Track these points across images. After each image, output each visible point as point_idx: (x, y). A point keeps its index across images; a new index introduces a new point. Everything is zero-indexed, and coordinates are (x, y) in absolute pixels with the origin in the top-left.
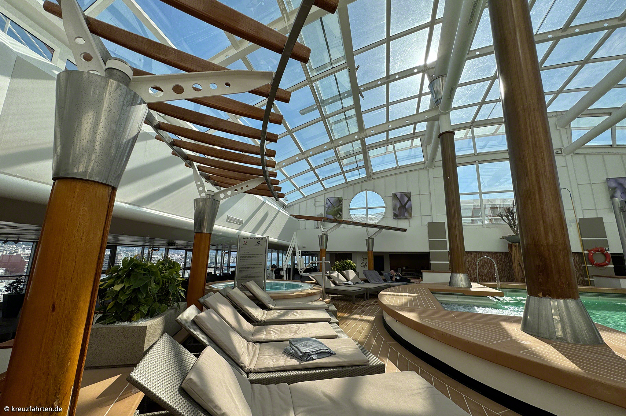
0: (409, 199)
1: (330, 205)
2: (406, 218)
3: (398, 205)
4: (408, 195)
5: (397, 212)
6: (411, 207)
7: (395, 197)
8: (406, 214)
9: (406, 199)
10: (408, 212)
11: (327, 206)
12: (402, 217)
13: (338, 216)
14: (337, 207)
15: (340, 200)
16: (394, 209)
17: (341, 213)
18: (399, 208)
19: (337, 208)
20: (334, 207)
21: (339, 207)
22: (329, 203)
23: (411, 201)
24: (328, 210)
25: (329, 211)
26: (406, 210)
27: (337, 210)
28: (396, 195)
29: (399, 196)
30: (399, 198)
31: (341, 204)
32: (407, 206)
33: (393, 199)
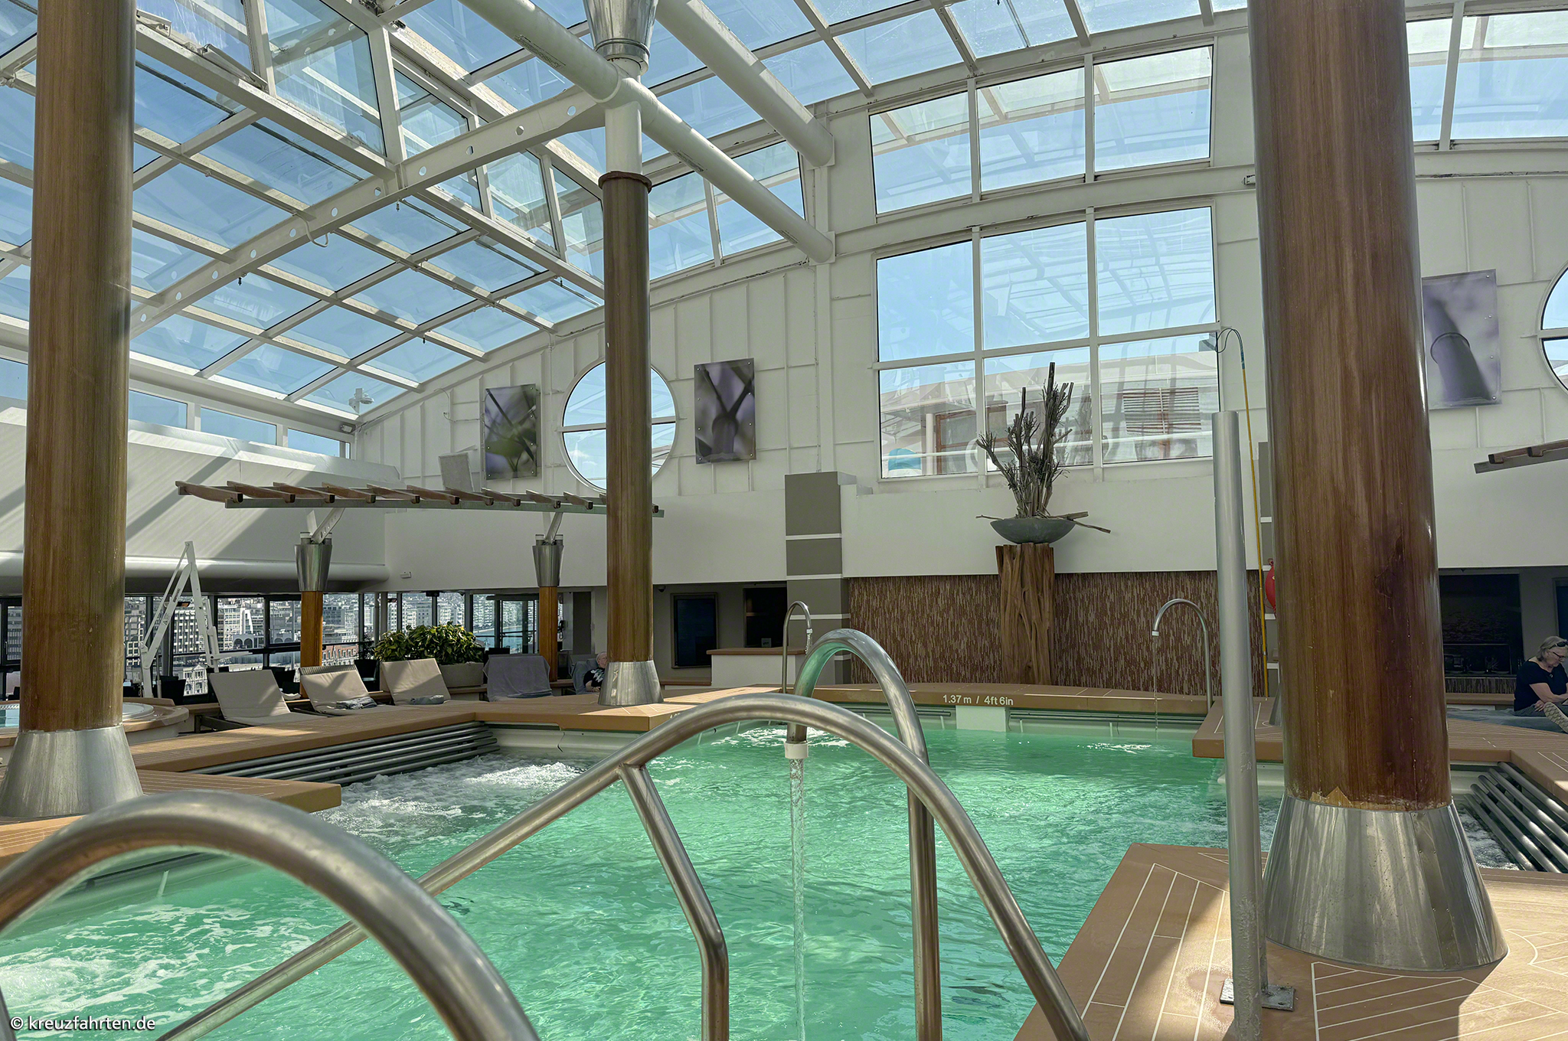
0: (749, 389)
1: (497, 416)
2: (737, 459)
3: (713, 412)
4: (745, 371)
5: (708, 439)
6: (752, 416)
7: (703, 380)
8: (738, 446)
9: (738, 387)
10: (743, 436)
11: (487, 421)
12: (723, 455)
13: (525, 456)
14: (521, 423)
15: (528, 399)
16: (700, 427)
17: (533, 448)
18: (715, 421)
19: (520, 428)
20: (510, 422)
21: (527, 425)
22: (494, 409)
23: (753, 395)
24: (490, 435)
25: (495, 438)
26: (737, 426)
27: (520, 436)
28: (708, 374)
29: (715, 374)
30: (716, 381)
31: (533, 412)
32: (739, 415)
33: (698, 388)
